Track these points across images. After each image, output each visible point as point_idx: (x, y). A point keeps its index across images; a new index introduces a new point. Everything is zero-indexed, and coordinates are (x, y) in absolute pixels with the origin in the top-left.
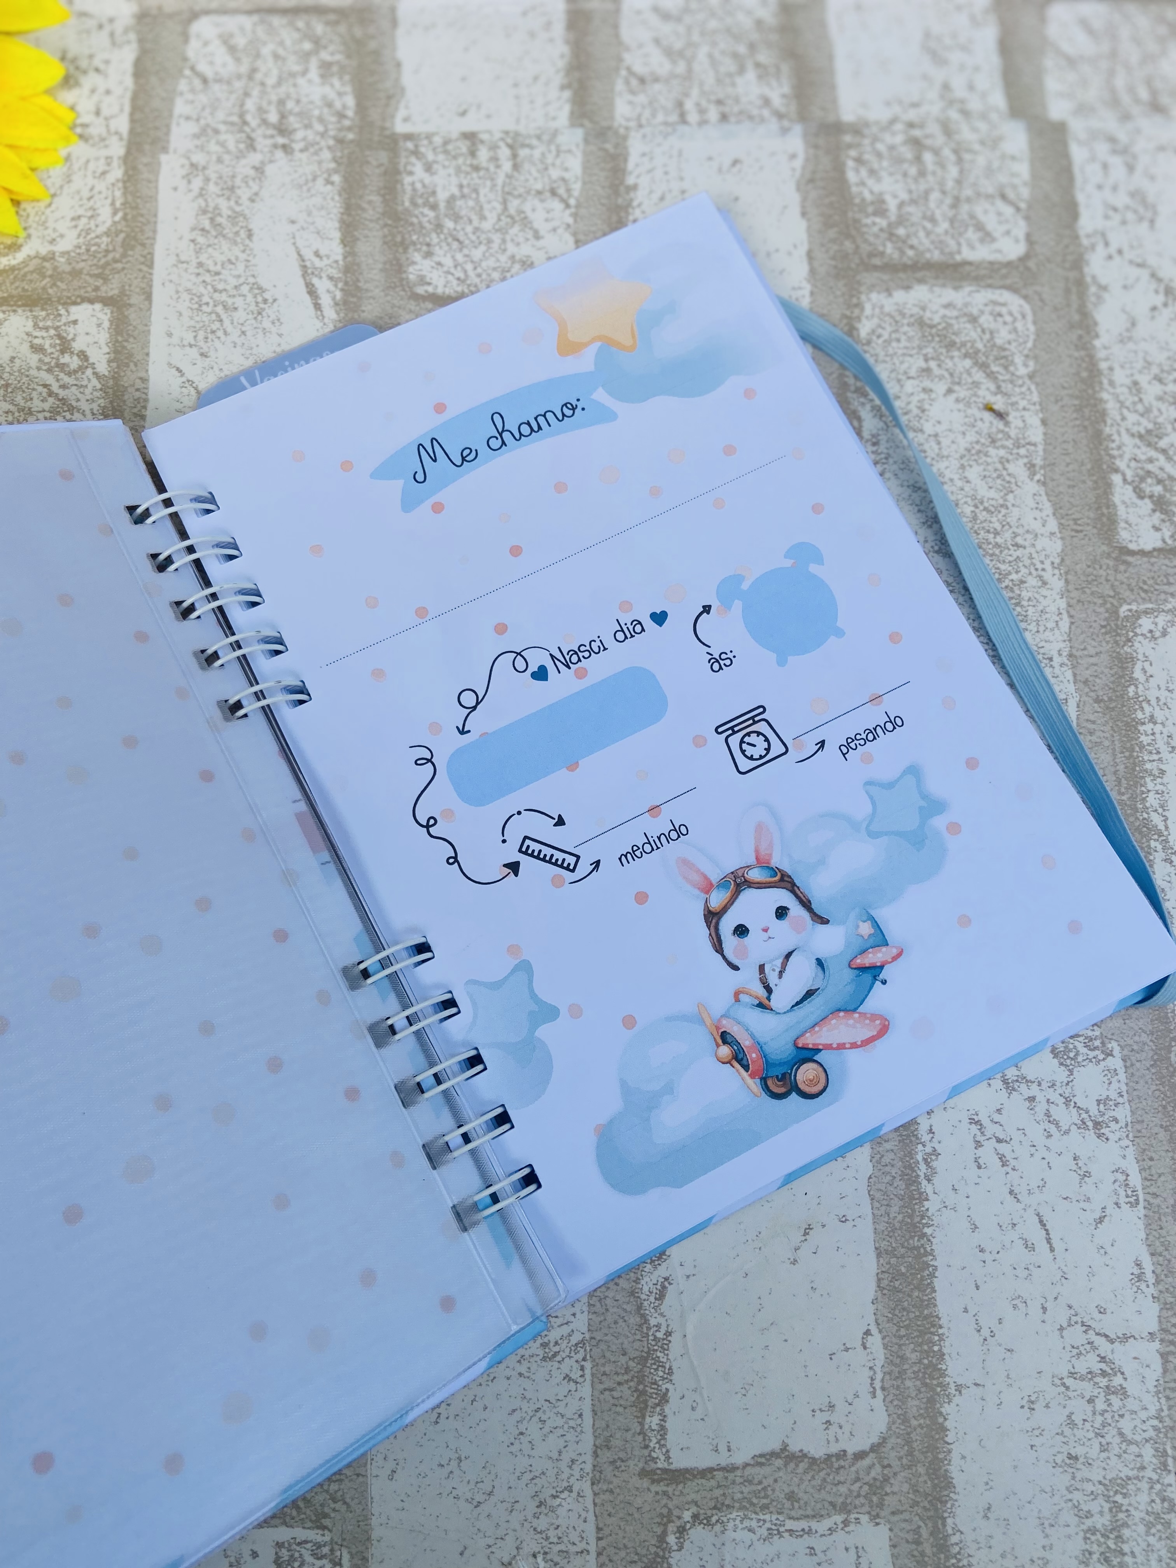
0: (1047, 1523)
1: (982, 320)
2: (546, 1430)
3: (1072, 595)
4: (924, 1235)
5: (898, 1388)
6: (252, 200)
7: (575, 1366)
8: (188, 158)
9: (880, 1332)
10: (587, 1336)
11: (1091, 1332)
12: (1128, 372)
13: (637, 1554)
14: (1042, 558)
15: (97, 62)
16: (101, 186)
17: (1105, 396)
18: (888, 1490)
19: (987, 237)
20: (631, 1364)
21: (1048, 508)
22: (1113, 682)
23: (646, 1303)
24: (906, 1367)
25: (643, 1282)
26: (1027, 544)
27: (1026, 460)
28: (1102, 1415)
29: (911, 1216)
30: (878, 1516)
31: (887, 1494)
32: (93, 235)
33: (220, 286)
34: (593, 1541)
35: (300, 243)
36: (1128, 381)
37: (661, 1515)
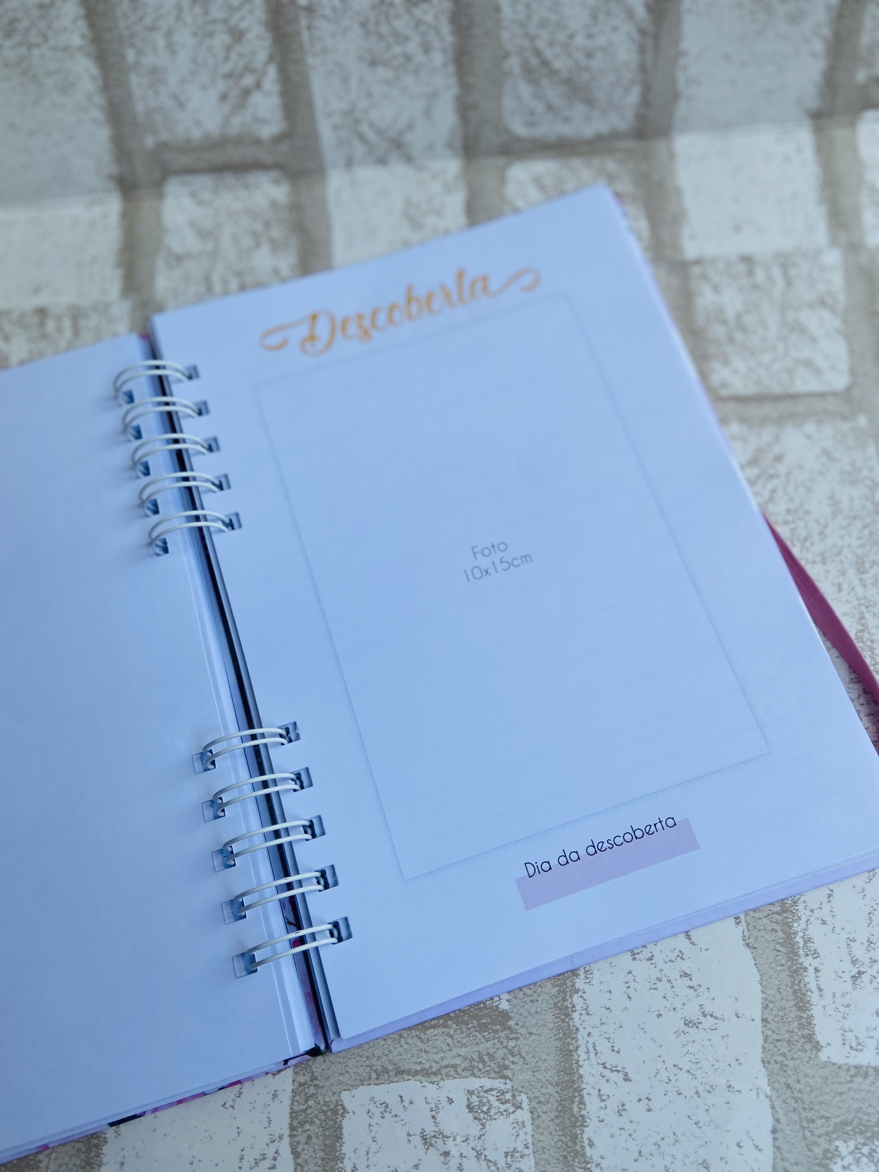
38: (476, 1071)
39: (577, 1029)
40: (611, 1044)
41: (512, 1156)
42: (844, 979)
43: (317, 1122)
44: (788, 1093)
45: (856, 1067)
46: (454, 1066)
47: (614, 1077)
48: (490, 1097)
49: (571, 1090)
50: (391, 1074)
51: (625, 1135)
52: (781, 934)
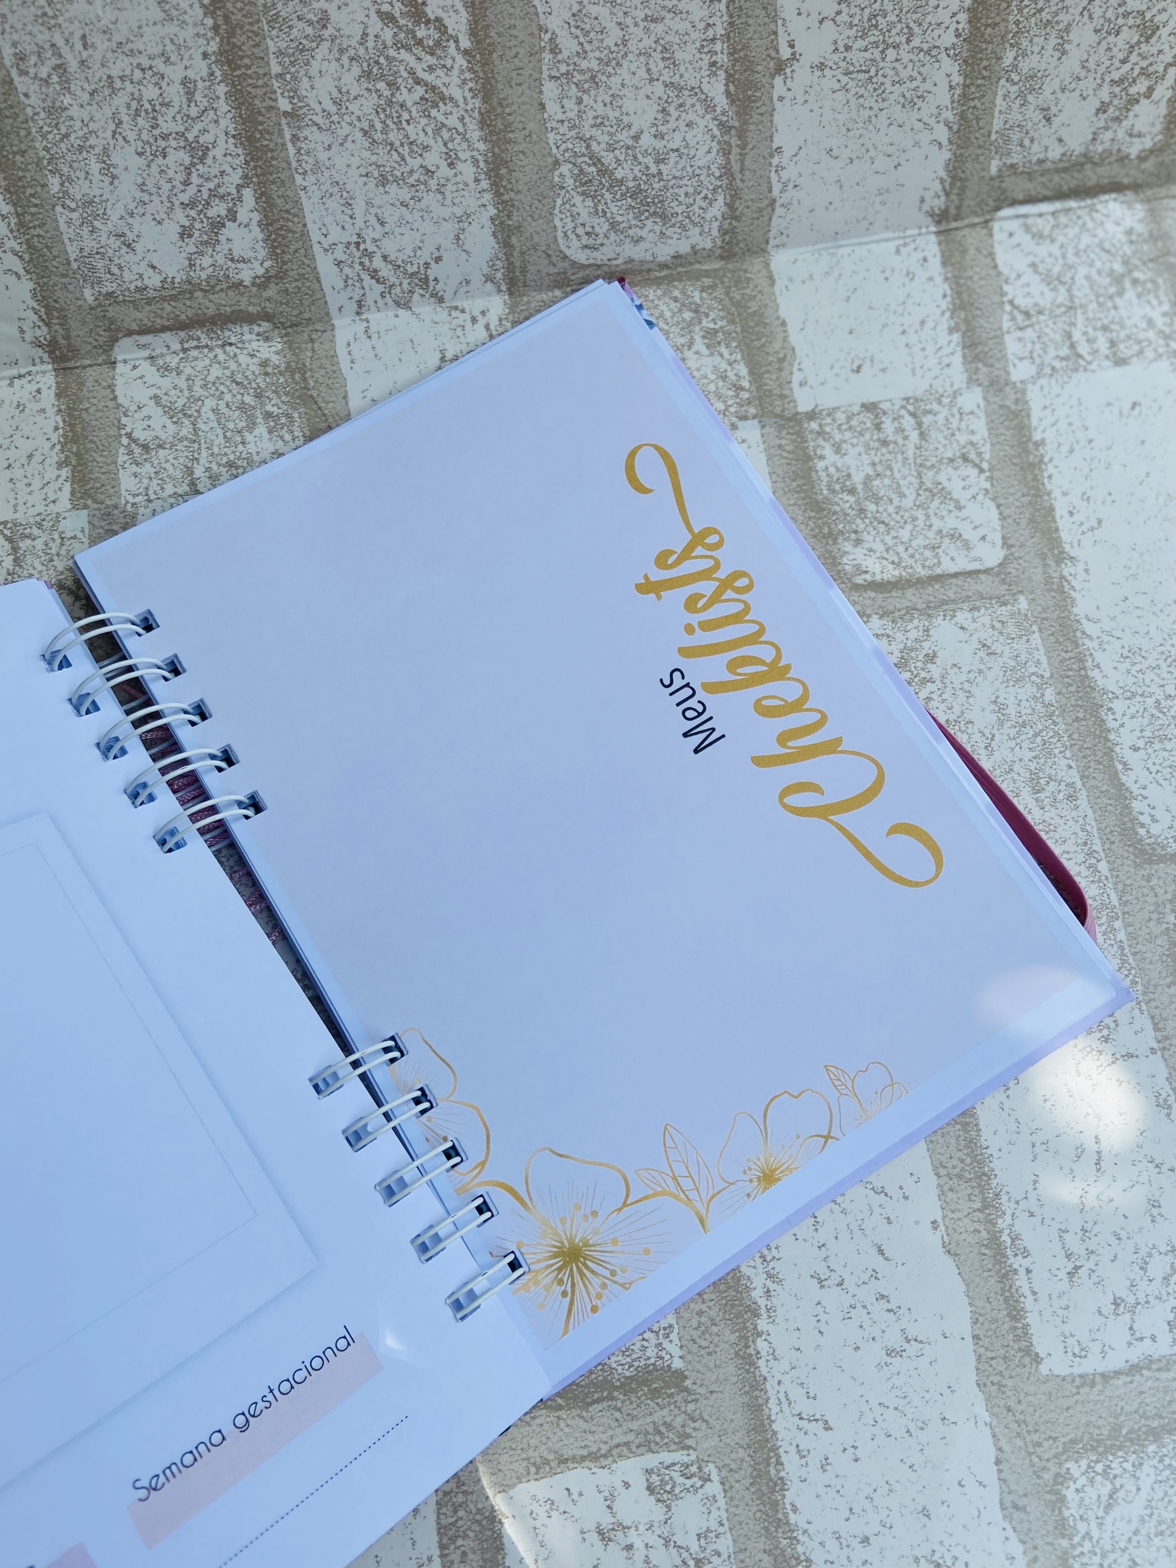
38: (652, 1445)
39: (765, 1379)
40: (805, 1391)
41: (706, 1537)
42: (1059, 1277)
43: (471, 1534)
44: (1010, 1417)
45: (1081, 1376)
46: (627, 1444)
47: (813, 1427)
48: (673, 1474)
49: (766, 1450)
50: (553, 1464)
51: (832, 1492)
52: (984, 1234)
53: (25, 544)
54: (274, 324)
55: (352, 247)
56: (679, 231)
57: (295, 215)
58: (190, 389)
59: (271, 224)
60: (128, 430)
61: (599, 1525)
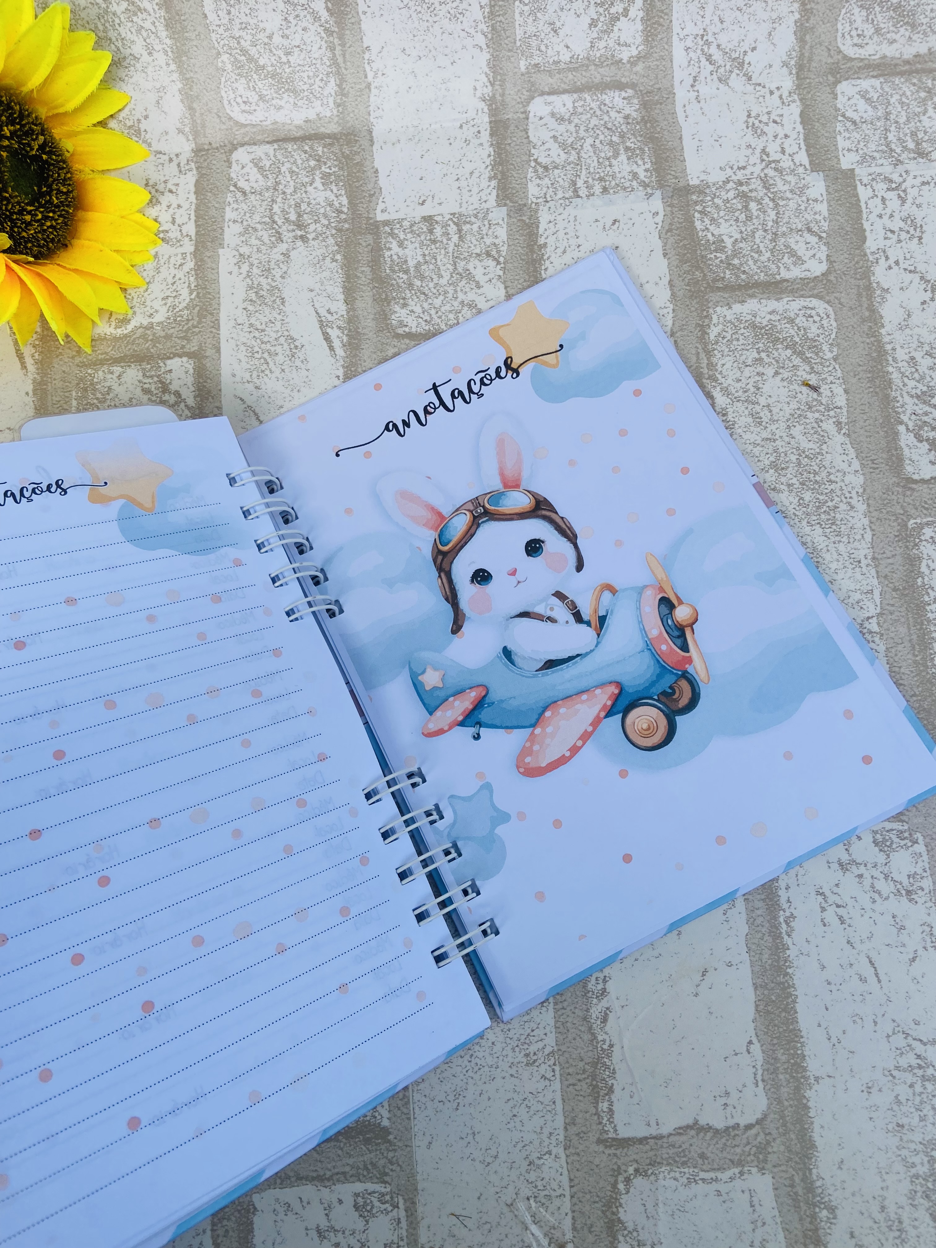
0: (883, 1172)
1: (797, 321)
2: (532, 1112)
3: (873, 515)
4: (787, 974)
5: (773, 1080)
6: (283, 277)
7: (548, 1068)
8: (238, 250)
9: (759, 1041)
10: (556, 1049)
11: (909, 1038)
12: (907, 351)
13: (598, 1196)
14: (850, 489)
15: (170, 186)
16: (180, 274)
17: (890, 369)
18: (770, 1150)
19: (799, 260)
20: (587, 1067)
21: (852, 453)
22: (906, 576)
23: (594, 1026)
24: (779, 1065)
25: (592, 1011)
26: (838, 480)
27: (834, 420)
28: (920, 1095)
29: (778, 961)
30: (763, 1168)
31: (769, 1153)
32: (177, 309)
33: (266, 339)
34: (567, 1188)
35: (317, 305)
36: (907, 357)
37: (613, 1170)
53: (465, 228)
54: (636, 91)
55: (699, 38)
56: (922, 36)
57: (666, 14)
58: (577, 132)
59: (649, 20)
60: (535, 157)
61: (839, 860)
